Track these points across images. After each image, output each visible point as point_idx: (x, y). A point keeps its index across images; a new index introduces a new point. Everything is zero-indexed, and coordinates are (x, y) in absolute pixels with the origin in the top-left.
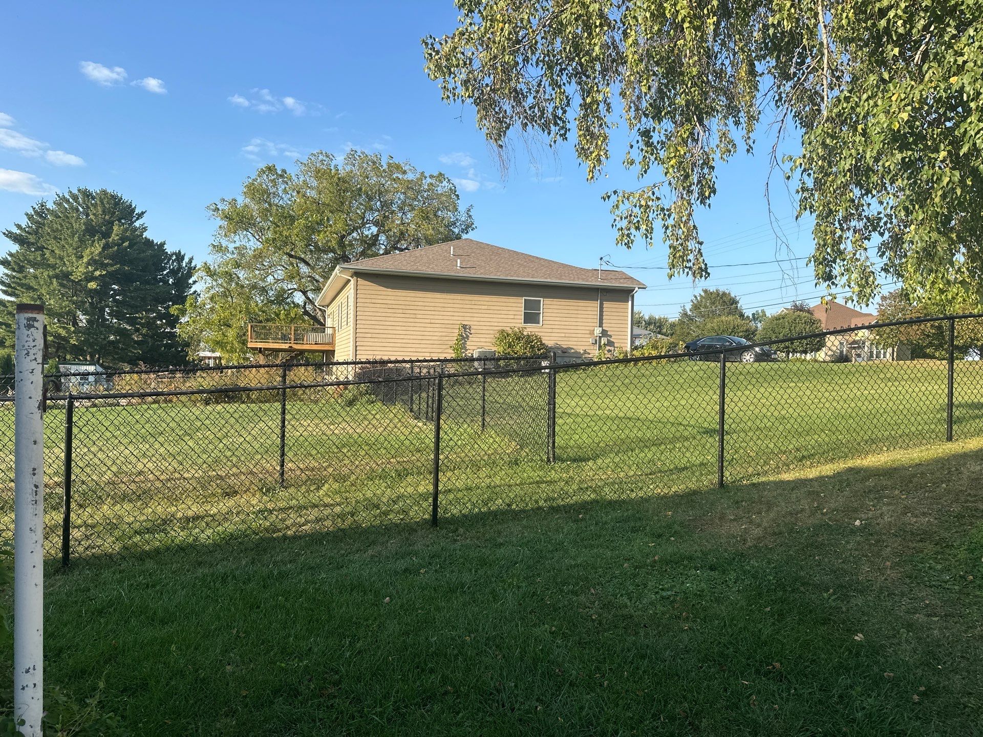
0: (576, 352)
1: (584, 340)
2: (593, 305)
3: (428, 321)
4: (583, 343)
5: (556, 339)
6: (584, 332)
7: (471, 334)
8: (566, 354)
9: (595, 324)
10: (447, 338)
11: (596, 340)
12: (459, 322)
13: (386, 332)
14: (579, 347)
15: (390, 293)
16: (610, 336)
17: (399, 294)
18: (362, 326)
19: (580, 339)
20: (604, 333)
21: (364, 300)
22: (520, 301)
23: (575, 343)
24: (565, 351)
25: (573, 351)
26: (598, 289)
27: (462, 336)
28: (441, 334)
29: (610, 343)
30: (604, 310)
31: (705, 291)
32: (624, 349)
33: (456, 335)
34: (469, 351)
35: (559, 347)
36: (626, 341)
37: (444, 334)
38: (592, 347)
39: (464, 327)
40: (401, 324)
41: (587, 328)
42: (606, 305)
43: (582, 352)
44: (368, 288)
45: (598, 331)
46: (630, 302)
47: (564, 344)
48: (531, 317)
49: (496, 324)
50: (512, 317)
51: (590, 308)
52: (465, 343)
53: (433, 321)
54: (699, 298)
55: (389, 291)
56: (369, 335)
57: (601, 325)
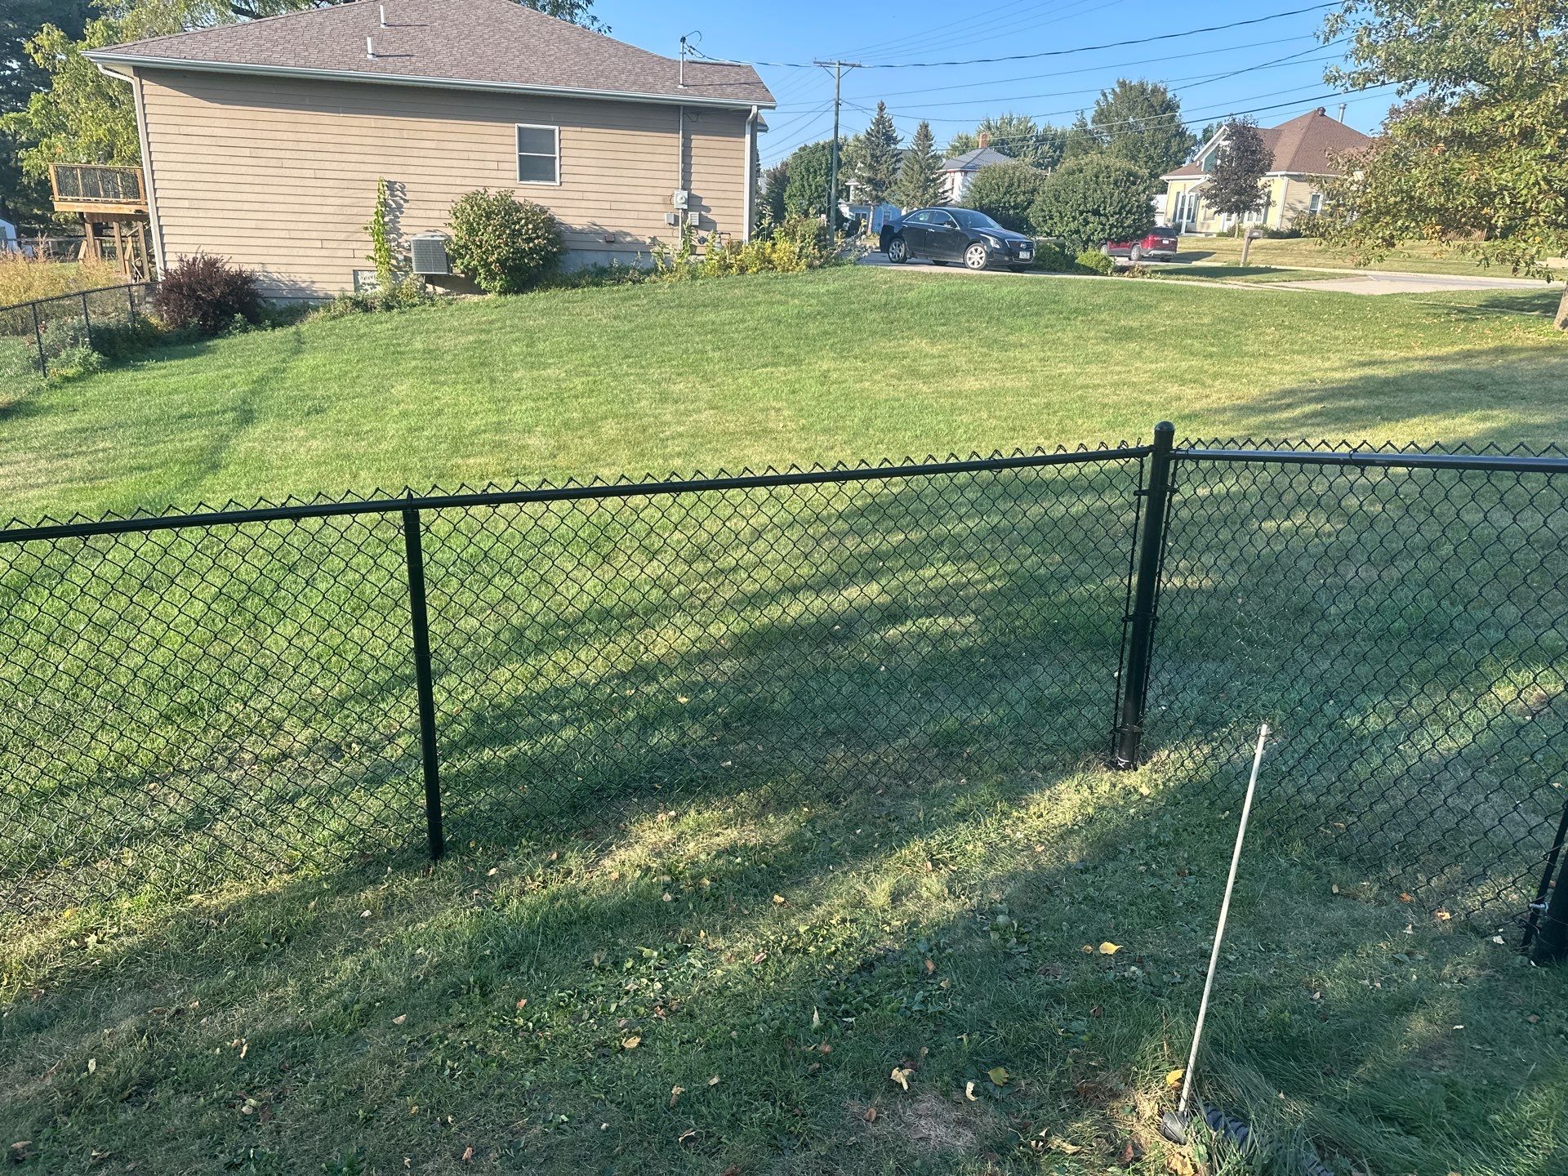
0: (637, 242)
1: (651, 216)
2: (668, 141)
3: (310, 173)
4: (650, 224)
5: (593, 212)
6: (650, 199)
7: (406, 201)
8: (614, 247)
9: (675, 184)
10: (355, 210)
11: (676, 218)
12: (377, 177)
13: (221, 196)
14: (643, 232)
15: (218, 113)
16: (708, 209)
17: (239, 114)
18: (165, 184)
19: (642, 215)
20: (693, 202)
21: (162, 129)
22: (508, 131)
23: (632, 223)
24: (612, 239)
25: (629, 239)
26: (678, 107)
27: (385, 204)
28: (339, 201)
29: (706, 224)
30: (694, 152)
31: (1123, 85)
32: (735, 237)
33: (375, 202)
34: (405, 237)
35: (595, 232)
36: (739, 220)
37: (347, 201)
38: (669, 233)
39: (391, 186)
40: (250, 179)
41: (659, 191)
42: (697, 141)
43: (648, 241)
44: (168, 100)
45: (680, 197)
46: (748, 137)
47: (611, 224)
48: (536, 166)
49: (458, 181)
50: (494, 165)
51: (665, 146)
52: (394, 221)
53: (320, 174)
54: (1110, 98)
55: (215, 110)
56: (186, 204)
57: (686, 186)
